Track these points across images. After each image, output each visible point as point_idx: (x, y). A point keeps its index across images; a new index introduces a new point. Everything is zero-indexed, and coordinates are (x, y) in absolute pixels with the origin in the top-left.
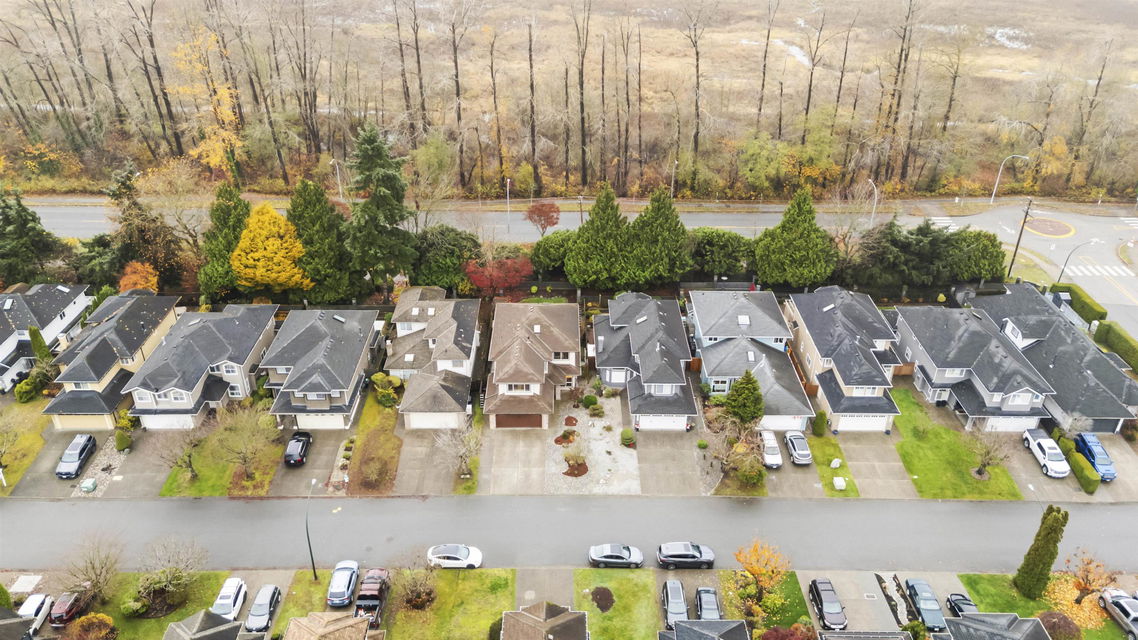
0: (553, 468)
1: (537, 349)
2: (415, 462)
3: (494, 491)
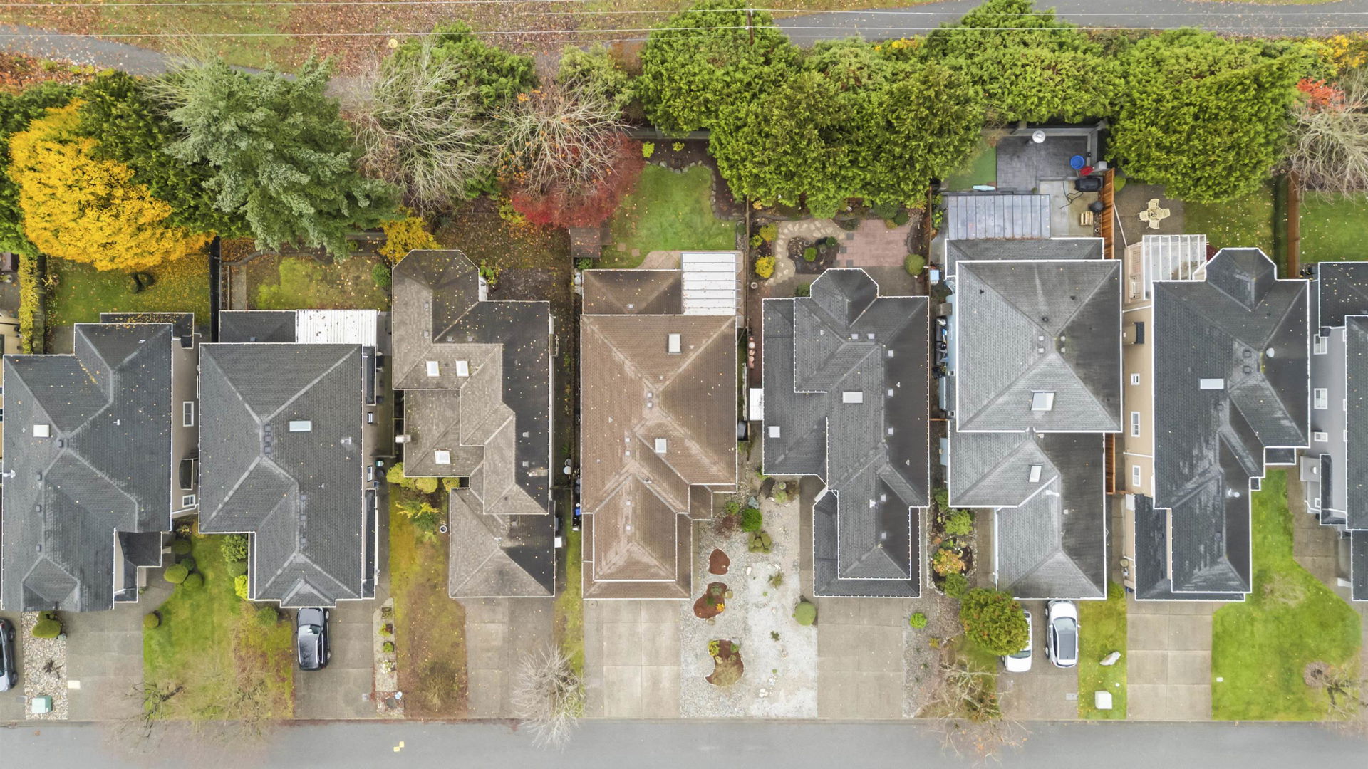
0: (692, 667)
1: (664, 494)
2: (490, 654)
3: (610, 712)
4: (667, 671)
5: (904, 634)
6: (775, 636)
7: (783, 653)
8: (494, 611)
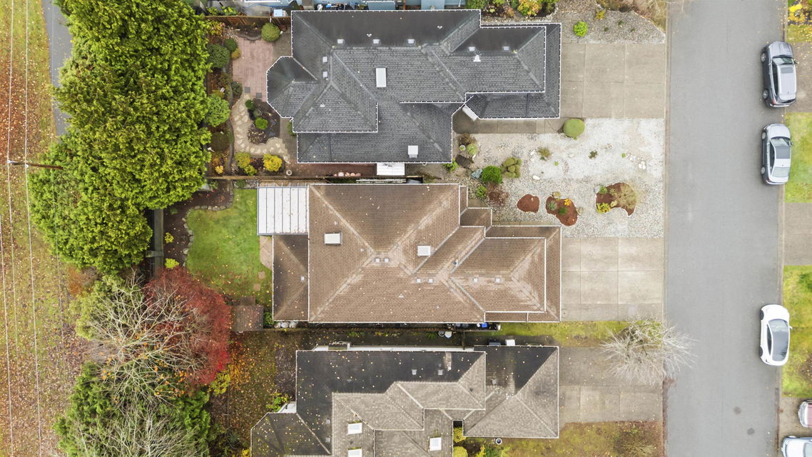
0: (620, 227)
1: (467, 249)
2: (607, 402)
3: (658, 299)
4: (623, 249)
5: (592, 42)
6: (593, 155)
7: (608, 148)
8: (569, 398)
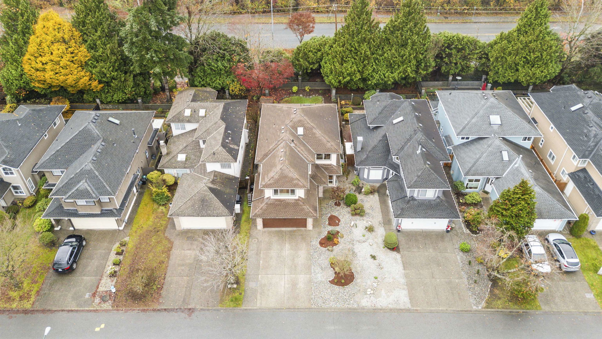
0: (319, 275)
1: (301, 152)
2: (183, 268)
4: (302, 279)
6: (374, 257)
7: (380, 266)
8: (191, 244)
